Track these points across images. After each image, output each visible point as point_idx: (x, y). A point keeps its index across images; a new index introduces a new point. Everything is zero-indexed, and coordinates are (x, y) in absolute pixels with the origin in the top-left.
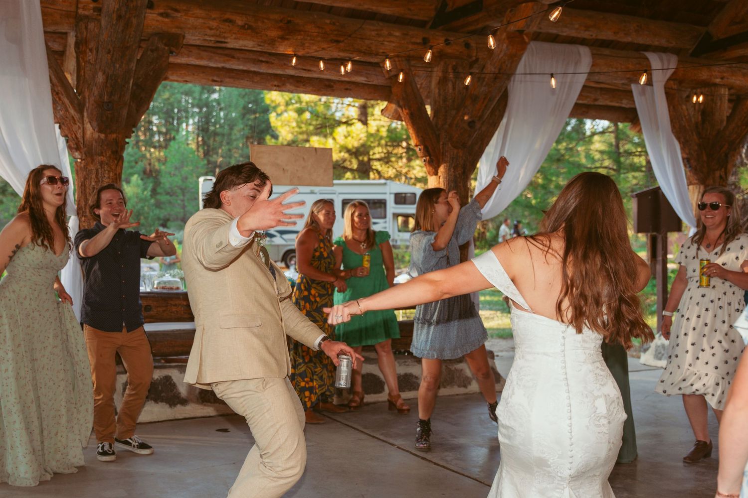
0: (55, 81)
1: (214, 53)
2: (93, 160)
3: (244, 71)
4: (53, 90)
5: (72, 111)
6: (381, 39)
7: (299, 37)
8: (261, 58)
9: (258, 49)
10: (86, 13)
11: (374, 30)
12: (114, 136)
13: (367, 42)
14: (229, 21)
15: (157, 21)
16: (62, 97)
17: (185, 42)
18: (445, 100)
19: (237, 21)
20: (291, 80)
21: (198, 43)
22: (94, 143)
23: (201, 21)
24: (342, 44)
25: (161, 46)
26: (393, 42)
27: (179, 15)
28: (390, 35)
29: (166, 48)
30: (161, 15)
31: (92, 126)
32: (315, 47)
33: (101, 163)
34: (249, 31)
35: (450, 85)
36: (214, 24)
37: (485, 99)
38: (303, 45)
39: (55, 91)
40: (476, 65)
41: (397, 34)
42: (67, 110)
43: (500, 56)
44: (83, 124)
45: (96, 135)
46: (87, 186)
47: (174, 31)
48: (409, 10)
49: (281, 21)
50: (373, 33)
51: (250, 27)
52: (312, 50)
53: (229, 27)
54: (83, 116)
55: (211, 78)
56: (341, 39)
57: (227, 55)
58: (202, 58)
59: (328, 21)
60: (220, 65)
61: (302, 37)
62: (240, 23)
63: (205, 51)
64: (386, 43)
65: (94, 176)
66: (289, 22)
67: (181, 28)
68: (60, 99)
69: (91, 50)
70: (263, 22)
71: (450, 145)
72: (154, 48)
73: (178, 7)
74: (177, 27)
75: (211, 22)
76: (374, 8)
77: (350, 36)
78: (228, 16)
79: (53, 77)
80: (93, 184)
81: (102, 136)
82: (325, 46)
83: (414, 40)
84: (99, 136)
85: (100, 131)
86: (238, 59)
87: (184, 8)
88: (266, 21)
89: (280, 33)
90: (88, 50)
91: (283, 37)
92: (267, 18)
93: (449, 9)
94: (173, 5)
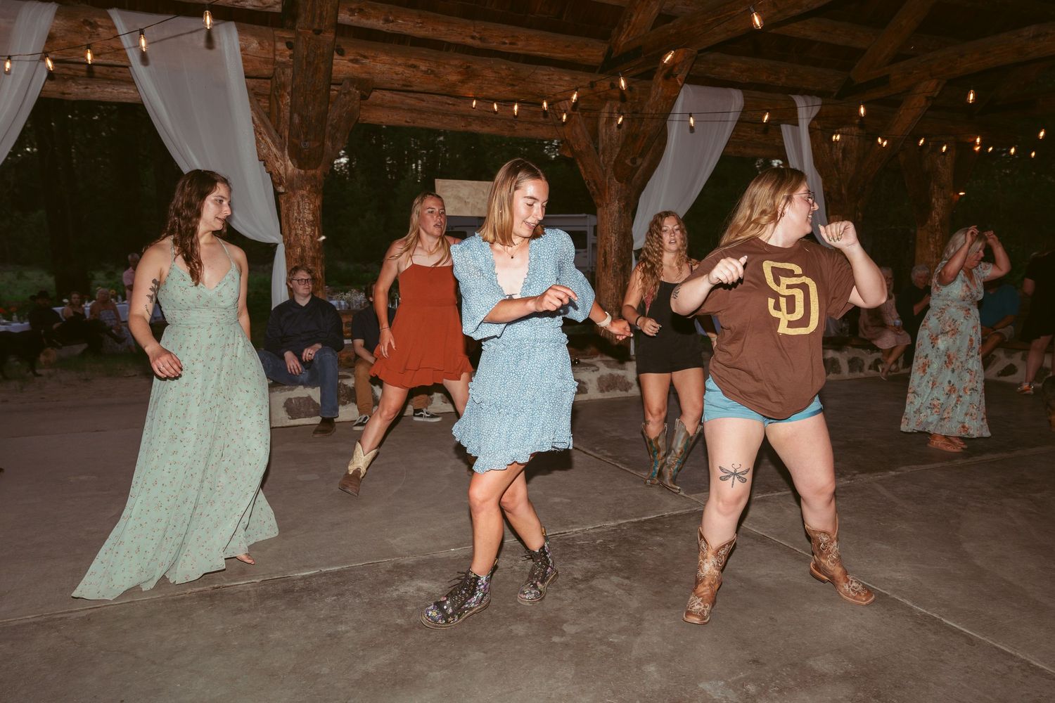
1: (406, 96)
2: (295, 194)
4: (256, 131)
5: (274, 150)
6: (552, 83)
7: (478, 81)
8: (448, 101)
10: (283, 59)
11: (545, 75)
12: (313, 172)
13: (540, 85)
14: (414, 66)
15: (348, 67)
16: (265, 137)
17: (375, 86)
19: (421, 67)
22: (295, 178)
23: (387, 66)
24: (517, 88)
25: (353, 90)
26: (563, 86)
27: (367, 61)
28: (560, 79)
29: (358, 92)
30: (351, 61)
31: (292, 163)
32: (492, 91)
33: (302, 196)
34: (432, 76)
36: (399, 69)
37: (644, 137)
38: (481, 88)
39: (258, 131)
41: (567, 78)
42: (269, 149)
43: (657, 98)
44: (284, 161)
45: (297, 171)
46: (291, 216)
47: (364, 76)
48: (580, 56)
49: (461, 66)
50: (546, 78)
51: (433, 73)
52: (491, 93)
53: (413, 72)
54: (284, 156)
55: (404, 120)
56: (516, 83)
57: (417, 99)
59: (504, 67)
61: (480, 81)
62: (423, 68)
63: (397, 94)
64: (557, 87)
65: (296, 208)
66: (468, 67)
67: (369, 73)
68: (263, 138)
70: (444, 67)
71: (615, 180)
72: (346, 92)
73: (366, 54)
74: (366, 72)
75: (397, 68)
76: (547, 54)
77: (524, 80)
78: (412, 62)
79: (255, 118)
80: (296, 214)
81: (302, 172)
82: (502, 89)
83: (582, 84)
84: (299, 172)
85: (300, 167)
87: (373, 54)
88: (446, 66)
89: (459, 77)
90: (286, 94)
91: (463, 82)
92: (448, 64)
93: (613, 55)
94: (362, 52)
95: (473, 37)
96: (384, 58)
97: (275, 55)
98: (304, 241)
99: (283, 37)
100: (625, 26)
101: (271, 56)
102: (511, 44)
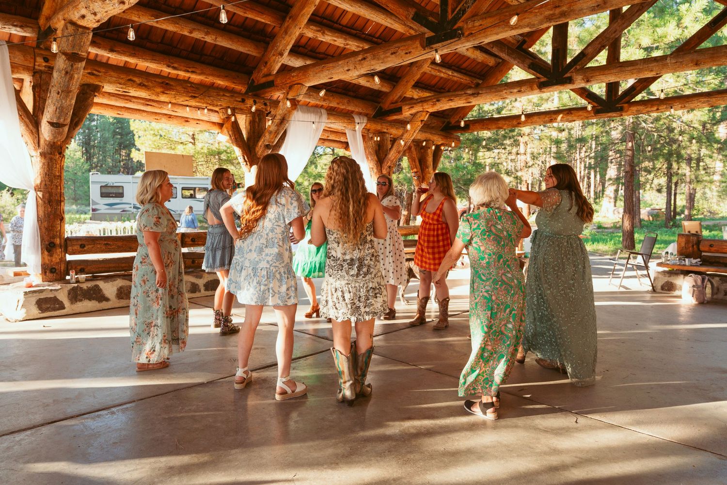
0: (20, 108)
1: (120, 98)
2: (45, 157)
3: (137, 110)
7: (173, 93)
8: (148, 103)
9: (149, 97)
10: (40, 68)
12: (59, 143)
14: (130, 80)
15: (87, 77)
16: (24, 118)
17: (104, 90)
18: (254, 132)
19: (136, 81)
20: (165, 117)
21: (112, 91)
22: (46, 147)
24: (197, 99)
25: (89, 91)
27: (100, 74)
28: (224, 95)
29: (92, 93)
30: (90, 74)
32: (182, 99)
33: (51, 159)
34: (143, 87)
35: (257, 125)
36: (123, 82)
37: (275, 133)
38: (175, 97)
40: (269, 115)
44: (38, 135)
47: (97, 83)
49: (163, 83)
50: (215, 94)
51: (144, 85)
53: (132, 84)
55: (116, 112)
56: (197, 95)
57: (127, 100)
58: (111, 100)
60: (122, 105)
62: (138, 82)
63: (114, 96)
65: (46, 167)
66: (167, 84)
67: (101, 82)
69: (44, 91)
70: (152, 83)
72: (84, 92)
73: (100, 71)
74: (99, 82)
75: (120, 80)
76: (215, 81)
77: (201, 94)
78: (129, 78)
82: (188, 99)
83: (237, 99)
86: (134, 102)
89: (162, 90)
90: (41, 91)
91: (163, 93)
92: (155, 81)
93: (256, 84)
94: (97, 68)
95: (169, 66)
96: (112, 73)
97: (35, 65)
98: (51, 189)
99: (41, 54)
100: (263, 68)
101: (32, 65)
102: (193, 72)
